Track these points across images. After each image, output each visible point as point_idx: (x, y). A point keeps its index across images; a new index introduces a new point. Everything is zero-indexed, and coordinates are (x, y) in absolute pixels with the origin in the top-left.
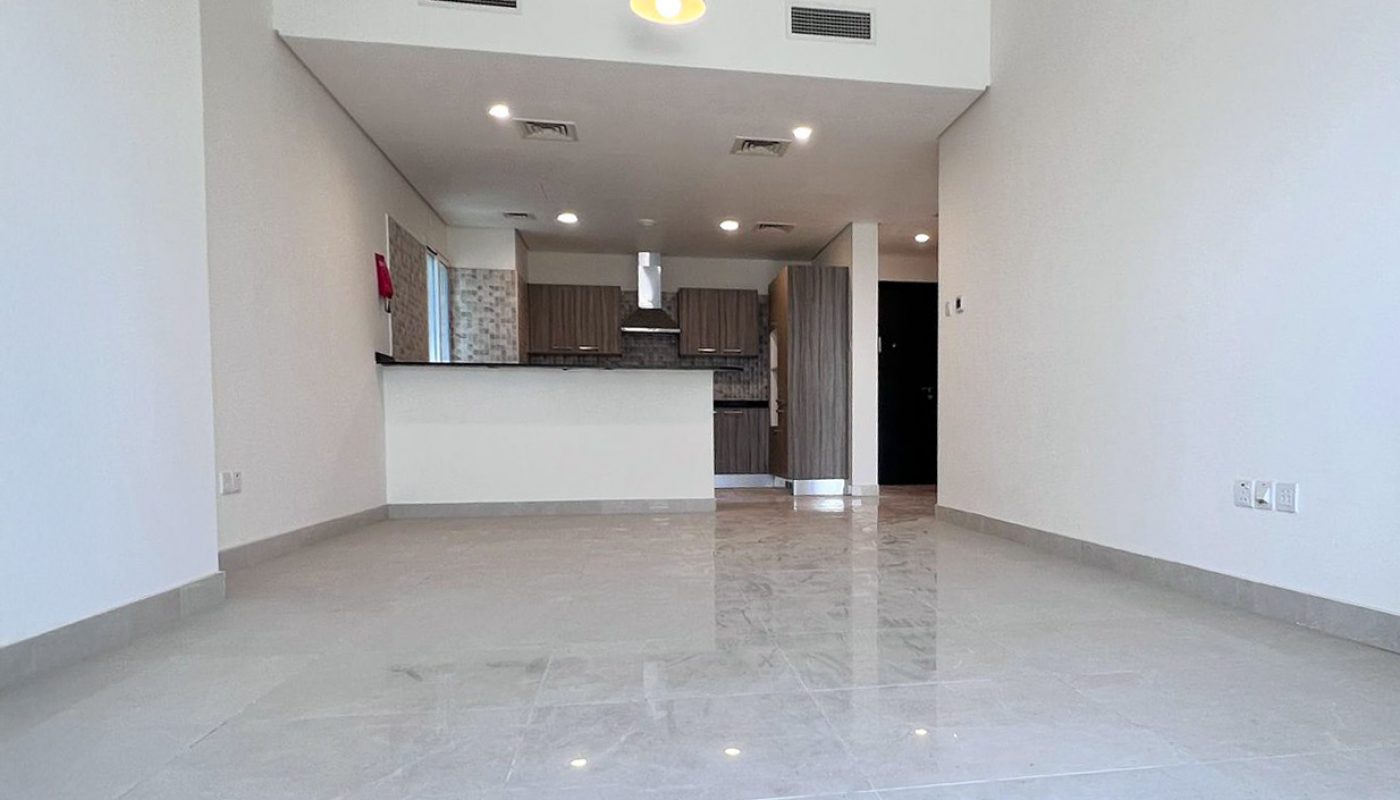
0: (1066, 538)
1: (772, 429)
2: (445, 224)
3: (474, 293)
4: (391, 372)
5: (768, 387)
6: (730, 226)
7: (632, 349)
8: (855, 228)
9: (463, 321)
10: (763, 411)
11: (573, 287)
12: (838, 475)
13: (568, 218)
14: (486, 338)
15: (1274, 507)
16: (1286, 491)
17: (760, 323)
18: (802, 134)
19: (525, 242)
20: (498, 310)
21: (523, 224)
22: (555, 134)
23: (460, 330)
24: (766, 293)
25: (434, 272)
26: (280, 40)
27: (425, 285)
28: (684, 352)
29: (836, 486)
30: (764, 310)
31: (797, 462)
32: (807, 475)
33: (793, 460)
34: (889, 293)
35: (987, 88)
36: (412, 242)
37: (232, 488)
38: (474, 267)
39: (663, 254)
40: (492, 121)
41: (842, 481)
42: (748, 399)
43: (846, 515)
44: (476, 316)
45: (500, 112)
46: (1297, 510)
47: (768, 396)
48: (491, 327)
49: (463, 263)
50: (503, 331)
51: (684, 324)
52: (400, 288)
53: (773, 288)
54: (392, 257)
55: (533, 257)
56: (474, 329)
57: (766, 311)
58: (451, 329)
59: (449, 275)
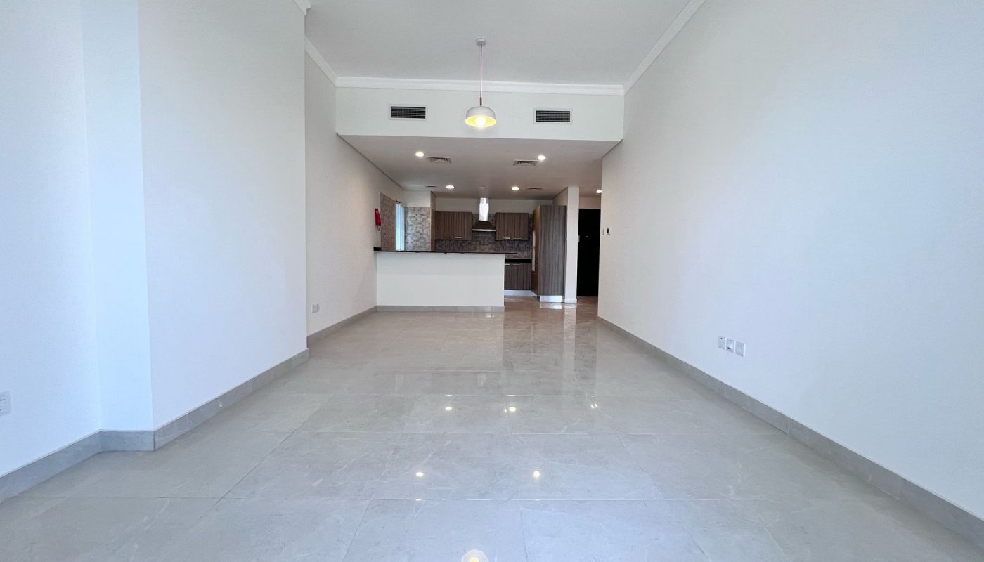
0: (648, 344)
1: (533, 272)
2: (404, 190)
3: (414, 217)
4: (379, 254)
5: (532, 254)
6: (515, 189)
7: (476, 237)
8: (569, 188)
9: (410, 228)
10: (529, 264)
11: (453, 213)
12: (559, 293)
13: (450, 187)
14: (418, 235)
15: (734, 351)
16: (740, 345)
17: (529, 227)
18: (542, 158)
19: (434, 196)
20: (423, 223)
21: (433, 190)
22: (443, 161)
23: (409, 232)
24: (532, 213)
25: (399, 210)
26: (339, 137)
27: (395, 216)
28: (497, 239)
29: (558, 298)
30: (530, 222)
31: (542, 288)
32: (546, 293)
33: (540, 286)
34: (583, 213)
35: (622, 140)
36: (390, 200)
37: (316, 309)
38: (414, 206)
39: (490, 198)
40: (417, 158)
41: (561, 296)
42: (523, 258)
43: (562, 311)
44: (415, 226)
45: (420, 154)
46: (744, 355)
47: (532, 257)
48: (420, 230)
49: (411, 205)
50: (425, 232)
51: (497, 227)
52: (384, 221)
53: (534, 213)
54: (382, 209)
55: (439, 200)
56: (414, 231)
57: (531, 221)
58: (405, 231)
59: (405, 210)
